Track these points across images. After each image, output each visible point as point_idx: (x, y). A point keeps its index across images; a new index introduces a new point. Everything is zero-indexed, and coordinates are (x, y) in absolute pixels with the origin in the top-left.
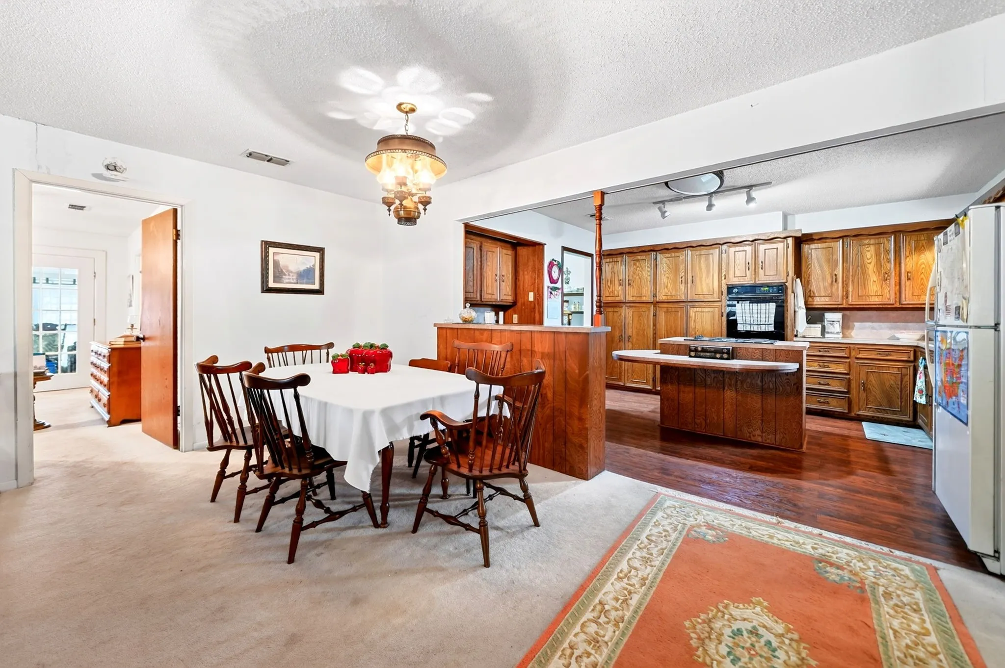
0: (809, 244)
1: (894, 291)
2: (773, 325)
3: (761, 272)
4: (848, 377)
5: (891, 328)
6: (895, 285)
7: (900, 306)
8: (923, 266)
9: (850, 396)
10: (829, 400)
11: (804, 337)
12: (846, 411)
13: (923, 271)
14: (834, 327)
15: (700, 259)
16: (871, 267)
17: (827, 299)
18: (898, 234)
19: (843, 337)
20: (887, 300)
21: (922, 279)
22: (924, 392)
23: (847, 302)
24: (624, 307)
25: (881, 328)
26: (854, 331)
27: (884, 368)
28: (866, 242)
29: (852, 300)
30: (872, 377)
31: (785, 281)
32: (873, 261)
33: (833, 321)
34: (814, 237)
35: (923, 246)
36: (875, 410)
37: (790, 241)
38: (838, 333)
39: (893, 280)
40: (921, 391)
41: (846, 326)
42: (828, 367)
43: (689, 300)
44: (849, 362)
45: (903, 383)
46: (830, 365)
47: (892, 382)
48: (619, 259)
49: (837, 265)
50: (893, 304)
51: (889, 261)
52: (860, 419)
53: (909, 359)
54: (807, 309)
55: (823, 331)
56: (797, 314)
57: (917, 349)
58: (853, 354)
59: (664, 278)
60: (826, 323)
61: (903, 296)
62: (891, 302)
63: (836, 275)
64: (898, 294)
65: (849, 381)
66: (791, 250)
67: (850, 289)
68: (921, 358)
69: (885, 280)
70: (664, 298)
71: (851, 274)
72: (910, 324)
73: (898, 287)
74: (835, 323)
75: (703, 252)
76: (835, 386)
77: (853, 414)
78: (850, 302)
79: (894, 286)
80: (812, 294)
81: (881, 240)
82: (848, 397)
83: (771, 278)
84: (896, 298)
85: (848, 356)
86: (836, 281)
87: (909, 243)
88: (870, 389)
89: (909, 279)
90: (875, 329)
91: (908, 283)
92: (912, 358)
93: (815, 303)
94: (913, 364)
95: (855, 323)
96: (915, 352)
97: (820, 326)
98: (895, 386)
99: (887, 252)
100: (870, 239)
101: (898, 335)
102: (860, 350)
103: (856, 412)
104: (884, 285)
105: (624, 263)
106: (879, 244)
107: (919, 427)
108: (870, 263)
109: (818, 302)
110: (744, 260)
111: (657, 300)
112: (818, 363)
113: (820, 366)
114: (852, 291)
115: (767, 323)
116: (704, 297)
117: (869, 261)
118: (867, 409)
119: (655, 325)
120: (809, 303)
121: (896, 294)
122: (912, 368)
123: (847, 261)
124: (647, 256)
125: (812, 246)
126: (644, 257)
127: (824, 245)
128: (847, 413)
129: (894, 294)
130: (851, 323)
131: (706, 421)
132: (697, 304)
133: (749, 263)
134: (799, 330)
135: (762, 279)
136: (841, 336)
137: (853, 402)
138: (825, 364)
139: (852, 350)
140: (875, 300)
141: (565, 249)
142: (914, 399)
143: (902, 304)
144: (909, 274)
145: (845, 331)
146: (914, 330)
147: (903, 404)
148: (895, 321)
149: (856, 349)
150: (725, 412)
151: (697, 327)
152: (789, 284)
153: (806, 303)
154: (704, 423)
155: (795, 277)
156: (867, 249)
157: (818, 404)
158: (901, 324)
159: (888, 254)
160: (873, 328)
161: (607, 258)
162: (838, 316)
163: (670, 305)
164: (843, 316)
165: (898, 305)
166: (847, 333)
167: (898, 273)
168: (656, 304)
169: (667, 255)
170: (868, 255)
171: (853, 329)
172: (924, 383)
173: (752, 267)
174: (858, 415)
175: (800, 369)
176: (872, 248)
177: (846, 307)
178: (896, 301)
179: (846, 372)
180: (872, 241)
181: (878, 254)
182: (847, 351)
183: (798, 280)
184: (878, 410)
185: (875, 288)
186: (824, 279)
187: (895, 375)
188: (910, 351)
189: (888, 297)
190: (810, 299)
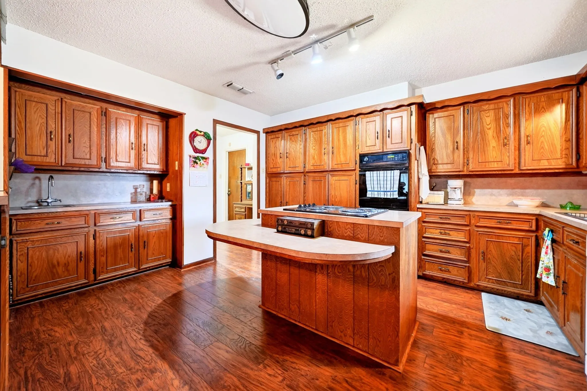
0: (433, 114)
1: (513, 157)
2: (397, 192)
3: (388, 140)
4: (468, 245)
5: (509, 195)
6: (515, 149)
7: (520, 172)
8: (544, 129)
9: (470, 265)
10: (450, 268)
11: (428, 204)
12: (466, 281)
13: (543, 133)
14: (456, 193)
15: (339, 131)
16: (490, 134)
17: (449, 166)
18: (517, 97)
19: (464, 204)
20: (506, 166)
21: (542, 142)
22: (552, 271)
23: (468, 168)
24: (283, 177)
25: (501, 195)
26: (475, 197)
27: (504, 238)
28: (486, 107)
29: (473, 167)
30: (492, 247)
31: (409, 148)
32: (493, 126)
33: (455, 188)
34: (437, 106)
35: (543, 107)
36: (494, 281)
37: (413, 108)
38: (459, 200)
39: (512, 144)
40: (547, 269)
41: (467, 192)
42: (449, 235)
43: (330, 169)
44: (470, 229)
45: (524, 255)
46: (451, 233)
47: (513, 253)
48: (280, 135)
49: (458, 131)
50: (512, 170)
51: (508, 125)
52: (479, 290)
53: (531, 229)
54: (431, 176)
55: (446, 198)
56: (421, 181)
57: (539, 218)
58: (473, 222)
59: (312, 150)
60: (449, 190)
61: (522, 161)
62: (510, 168)
63: (457, 142)
64: (517, 159)
65: (469, 248)
66: (414, 118)
67: (471, 156)
68: (547, 229)
69: (505, 145)
70: (312, 168)
71: (471, 140)
72: (528, 191)
73: (517, 153)
74: (456, 189)
75: (341, 125)
76: (456, 254)
77: (472, 285)
78: (471, 169)
79: (513, 151)
80: (436, 162)
81: (501, 105)
82: (469, 266)
83: (397, 146)
84: (515, 163)
85: (468, 224)
86: (457, 148)
87: (529, 106)
88: (489, 258)
89: (528, 143)
90: (494, 195)
91: (527, 147)
92: (534, 228)
93: (438, 171)
94: (534, 234)
95: (476, 190)
96: (537, 221)
97: (443, 193)
98: (516, 257)
99: (507, 117)
100: (489, 104)
101: (516, 202)
102: (480, 217)
103: (476, 282)
104: (503, 150)
105: (283, 138)
106: (499, 109)
107: (541, 303)
108: (490, 129)
109: (442, 169)
110: (374, 130)
111: (307, 171)
112: (439, 231)
113: (441, 233)
114: (473, 158)
115: (392, 190)
116: (342, 166)
117: (488, 127)
118: (487, 280)
119: (304, 193)
120: (432, 171)
121: (515, 160)
122: (533, 239)
123: (468, 129)
124: (300, 131)
125: (436, 115)
126: (297, 133)
127: (446, 114)
128: (468, 283)
129: (513, 160)
130: (472, 190)
131: (299, 308)
132: (336, 173)
133: (378, 133)
134: (423, 197)
135: (390, 147)
136: (462, 202)
137: (473, 271)
138: (446, 231)
139: (472, 218)
140: (495, 167)
141: (216, 122)
142: (538, 276)
143: (521, 170)
144: (529, 138)
145: (467, 197)
146: (532, 196)
147: (524, 277)
148: (513, 187)
149: (476, 217)
150: (317, 300)
151: (336, 194)
152: (412, 152)
153: (430, 171)
154: (297, 310)
155: (418, 145)
156: (487, 115)
157: (439, 271)
158: (518, 191)
159: (508, 118)
160: (492, 195)
161: (271, 135)
162: (458, 183)
163: (316, 174)
164: (465, 184)
165: (517, 171)
166: (469, 199)
167: (517, 138)
168: (305, 173)
169: (314, 129)
170: (488, 120)
171: (474, 195)
172: (552, 261)
173: (380, 136)
174: (478, 285)
175: (396, 254)
176: (492, 113)
177: (468, 173)
178: (515, 167)
179: (466, 240)
180: (492, 106)
181: (497, 120)
182: (467, 219)
183: (422, 148)
184: (498, 282)
185: (494, 153)
186: (446, 147)
187: (515, 245)
188: (532, 219)
189: (508, 163)
190: (434, 167)
